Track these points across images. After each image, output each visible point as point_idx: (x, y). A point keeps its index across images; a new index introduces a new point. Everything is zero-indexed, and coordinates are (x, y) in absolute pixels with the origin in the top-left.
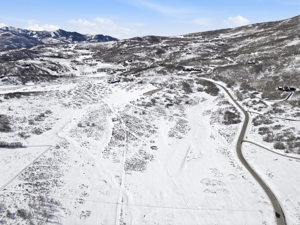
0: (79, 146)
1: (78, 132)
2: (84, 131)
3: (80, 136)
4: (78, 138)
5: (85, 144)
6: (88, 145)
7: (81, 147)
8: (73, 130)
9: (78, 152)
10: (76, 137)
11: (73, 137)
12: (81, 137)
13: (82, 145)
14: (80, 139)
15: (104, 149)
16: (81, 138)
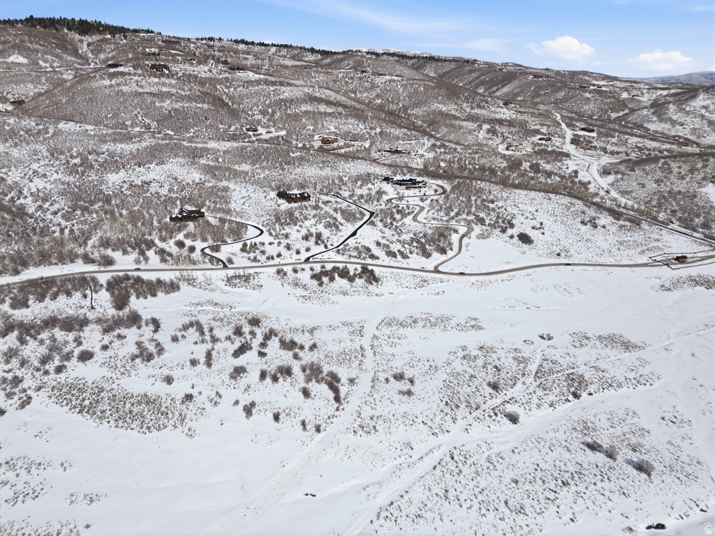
0: (693, 426)
1: (667, 459)
2: (644, 451)
3: (671, 447)
4: (681, 444)
5: (674, 420)
6: (667, 416)
7: (690, 421)
8: (682, 477)
9: (708, 414)
10: (685, 453)
11: (695, 460)
12: (670, 443)
13: (684, 425)
14: (677, 441)
15: (640, 388)
16: (671, 439)
